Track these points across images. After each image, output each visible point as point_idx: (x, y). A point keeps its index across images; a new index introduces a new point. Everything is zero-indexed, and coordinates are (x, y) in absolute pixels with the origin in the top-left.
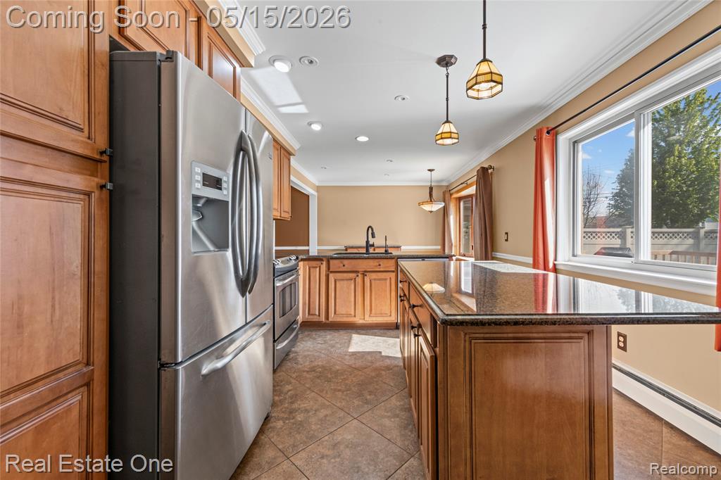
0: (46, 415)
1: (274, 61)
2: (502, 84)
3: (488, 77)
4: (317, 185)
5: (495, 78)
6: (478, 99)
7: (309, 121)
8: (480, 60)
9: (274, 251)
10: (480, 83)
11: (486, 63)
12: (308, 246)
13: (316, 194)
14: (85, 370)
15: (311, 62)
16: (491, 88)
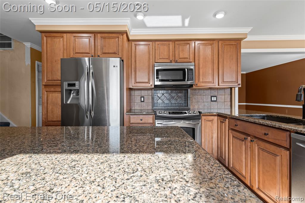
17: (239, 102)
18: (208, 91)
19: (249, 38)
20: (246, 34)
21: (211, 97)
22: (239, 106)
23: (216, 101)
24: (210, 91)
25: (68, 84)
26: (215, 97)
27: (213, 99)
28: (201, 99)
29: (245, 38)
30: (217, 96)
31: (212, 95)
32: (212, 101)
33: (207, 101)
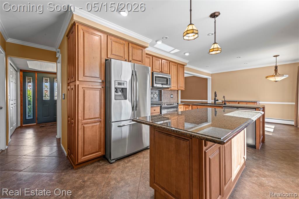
0: (93, 124)
1: (157, 42)
2: (198, 34)
3: (192, 31)
4: (211, 73)
5: (195, 31)
6: (188, 40)
7: (184, 53)
8: (189, 24)
9: (180, 101)
10: (188, 34)
11: (191, 25)
12: (207, 100)
13: (210, 77)
14: (100, 119)
15: (166, 38)
16: (194, 36)
17: (181, 99)
19: (188, 66)
20: (186, 63)
22: (181, 101)
23: (172, 97)
25: (118, 83)
29: (186, 65)
30: (173, 94)
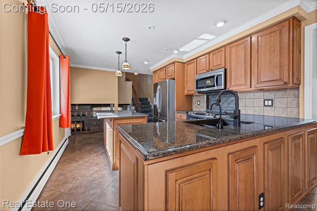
18: (260, 93)
21: (264, 100)
23: (271, 106)
24: (263, 93)
26: (269, 101)
27: (266, 103)
28: (250, 103)
30: (274, 99)
31: (266, 98)
32: (265, 106)
33: (258, 106)
